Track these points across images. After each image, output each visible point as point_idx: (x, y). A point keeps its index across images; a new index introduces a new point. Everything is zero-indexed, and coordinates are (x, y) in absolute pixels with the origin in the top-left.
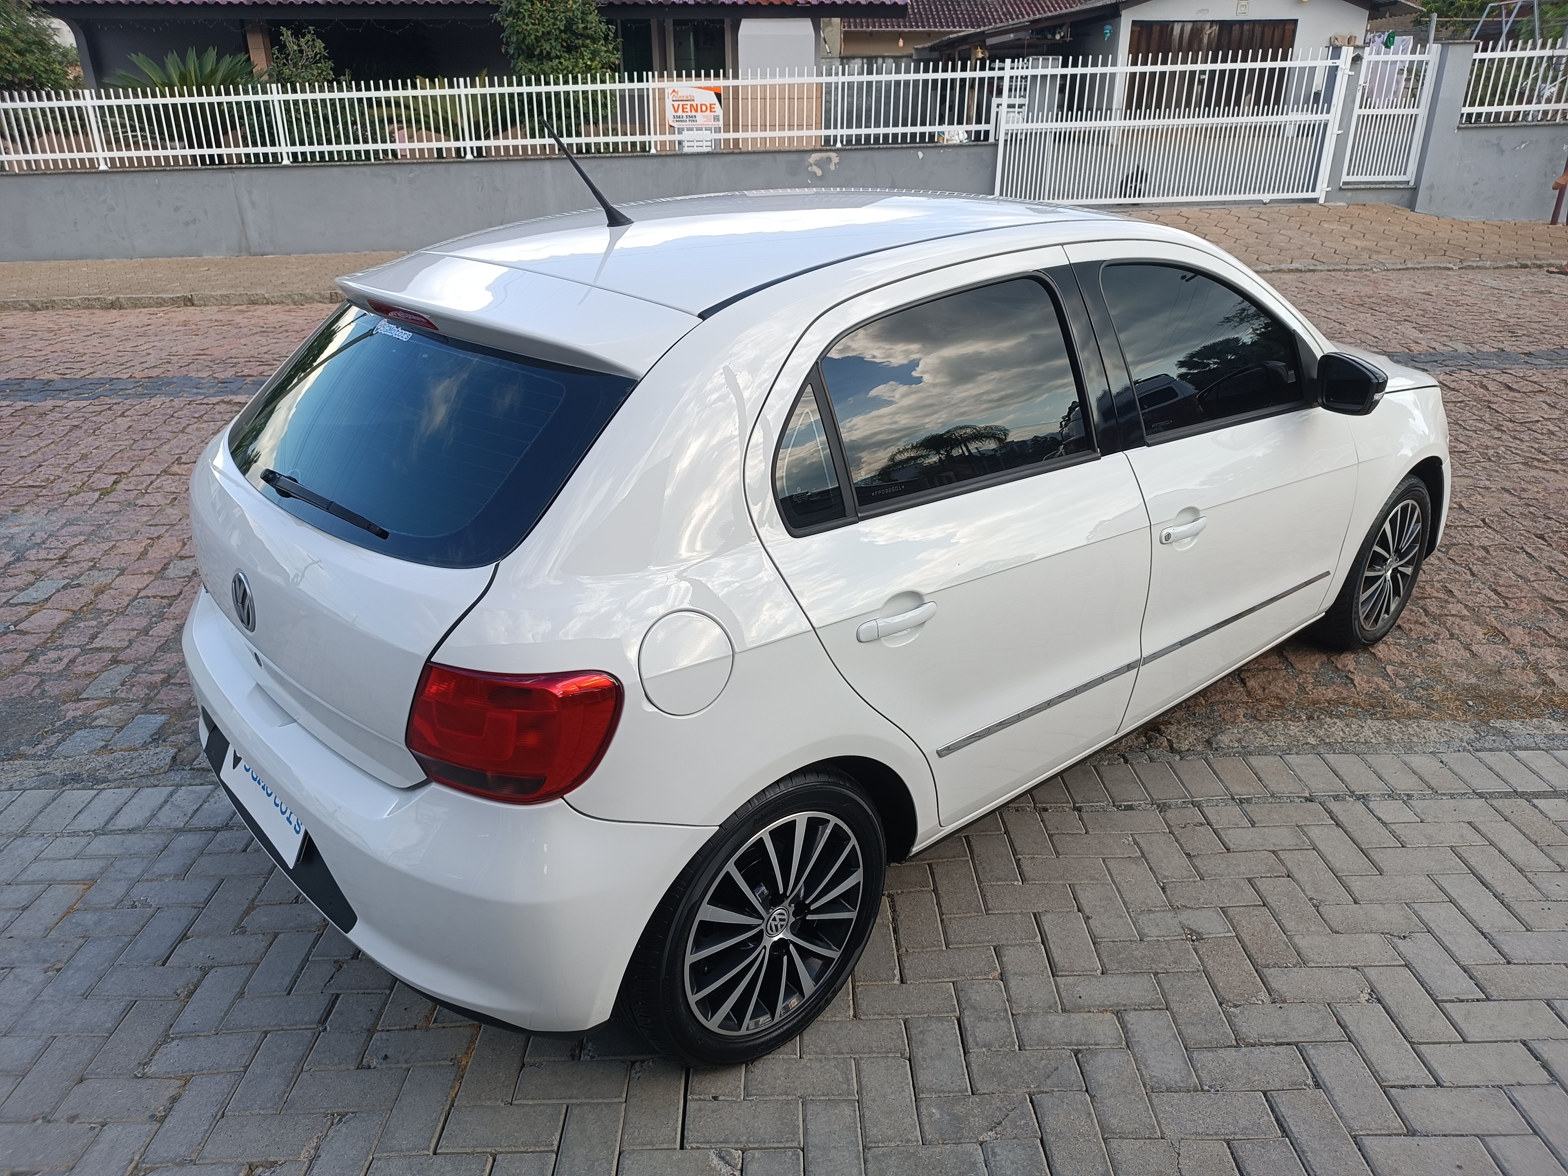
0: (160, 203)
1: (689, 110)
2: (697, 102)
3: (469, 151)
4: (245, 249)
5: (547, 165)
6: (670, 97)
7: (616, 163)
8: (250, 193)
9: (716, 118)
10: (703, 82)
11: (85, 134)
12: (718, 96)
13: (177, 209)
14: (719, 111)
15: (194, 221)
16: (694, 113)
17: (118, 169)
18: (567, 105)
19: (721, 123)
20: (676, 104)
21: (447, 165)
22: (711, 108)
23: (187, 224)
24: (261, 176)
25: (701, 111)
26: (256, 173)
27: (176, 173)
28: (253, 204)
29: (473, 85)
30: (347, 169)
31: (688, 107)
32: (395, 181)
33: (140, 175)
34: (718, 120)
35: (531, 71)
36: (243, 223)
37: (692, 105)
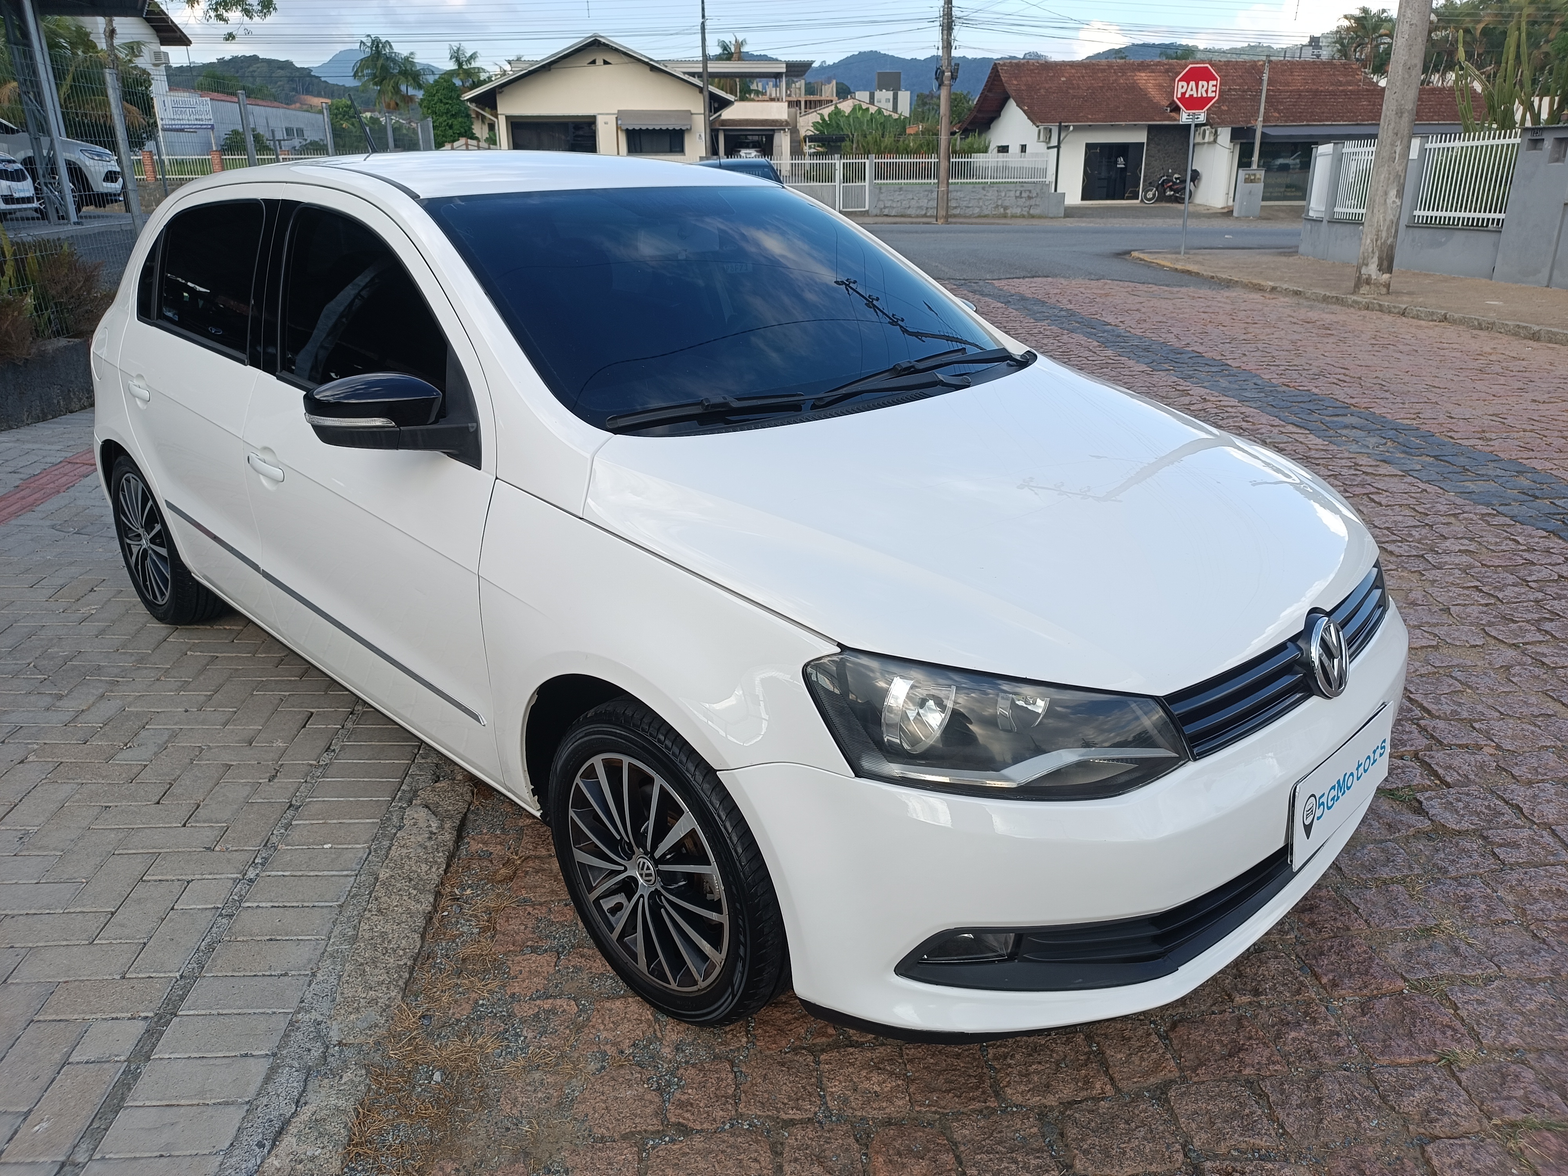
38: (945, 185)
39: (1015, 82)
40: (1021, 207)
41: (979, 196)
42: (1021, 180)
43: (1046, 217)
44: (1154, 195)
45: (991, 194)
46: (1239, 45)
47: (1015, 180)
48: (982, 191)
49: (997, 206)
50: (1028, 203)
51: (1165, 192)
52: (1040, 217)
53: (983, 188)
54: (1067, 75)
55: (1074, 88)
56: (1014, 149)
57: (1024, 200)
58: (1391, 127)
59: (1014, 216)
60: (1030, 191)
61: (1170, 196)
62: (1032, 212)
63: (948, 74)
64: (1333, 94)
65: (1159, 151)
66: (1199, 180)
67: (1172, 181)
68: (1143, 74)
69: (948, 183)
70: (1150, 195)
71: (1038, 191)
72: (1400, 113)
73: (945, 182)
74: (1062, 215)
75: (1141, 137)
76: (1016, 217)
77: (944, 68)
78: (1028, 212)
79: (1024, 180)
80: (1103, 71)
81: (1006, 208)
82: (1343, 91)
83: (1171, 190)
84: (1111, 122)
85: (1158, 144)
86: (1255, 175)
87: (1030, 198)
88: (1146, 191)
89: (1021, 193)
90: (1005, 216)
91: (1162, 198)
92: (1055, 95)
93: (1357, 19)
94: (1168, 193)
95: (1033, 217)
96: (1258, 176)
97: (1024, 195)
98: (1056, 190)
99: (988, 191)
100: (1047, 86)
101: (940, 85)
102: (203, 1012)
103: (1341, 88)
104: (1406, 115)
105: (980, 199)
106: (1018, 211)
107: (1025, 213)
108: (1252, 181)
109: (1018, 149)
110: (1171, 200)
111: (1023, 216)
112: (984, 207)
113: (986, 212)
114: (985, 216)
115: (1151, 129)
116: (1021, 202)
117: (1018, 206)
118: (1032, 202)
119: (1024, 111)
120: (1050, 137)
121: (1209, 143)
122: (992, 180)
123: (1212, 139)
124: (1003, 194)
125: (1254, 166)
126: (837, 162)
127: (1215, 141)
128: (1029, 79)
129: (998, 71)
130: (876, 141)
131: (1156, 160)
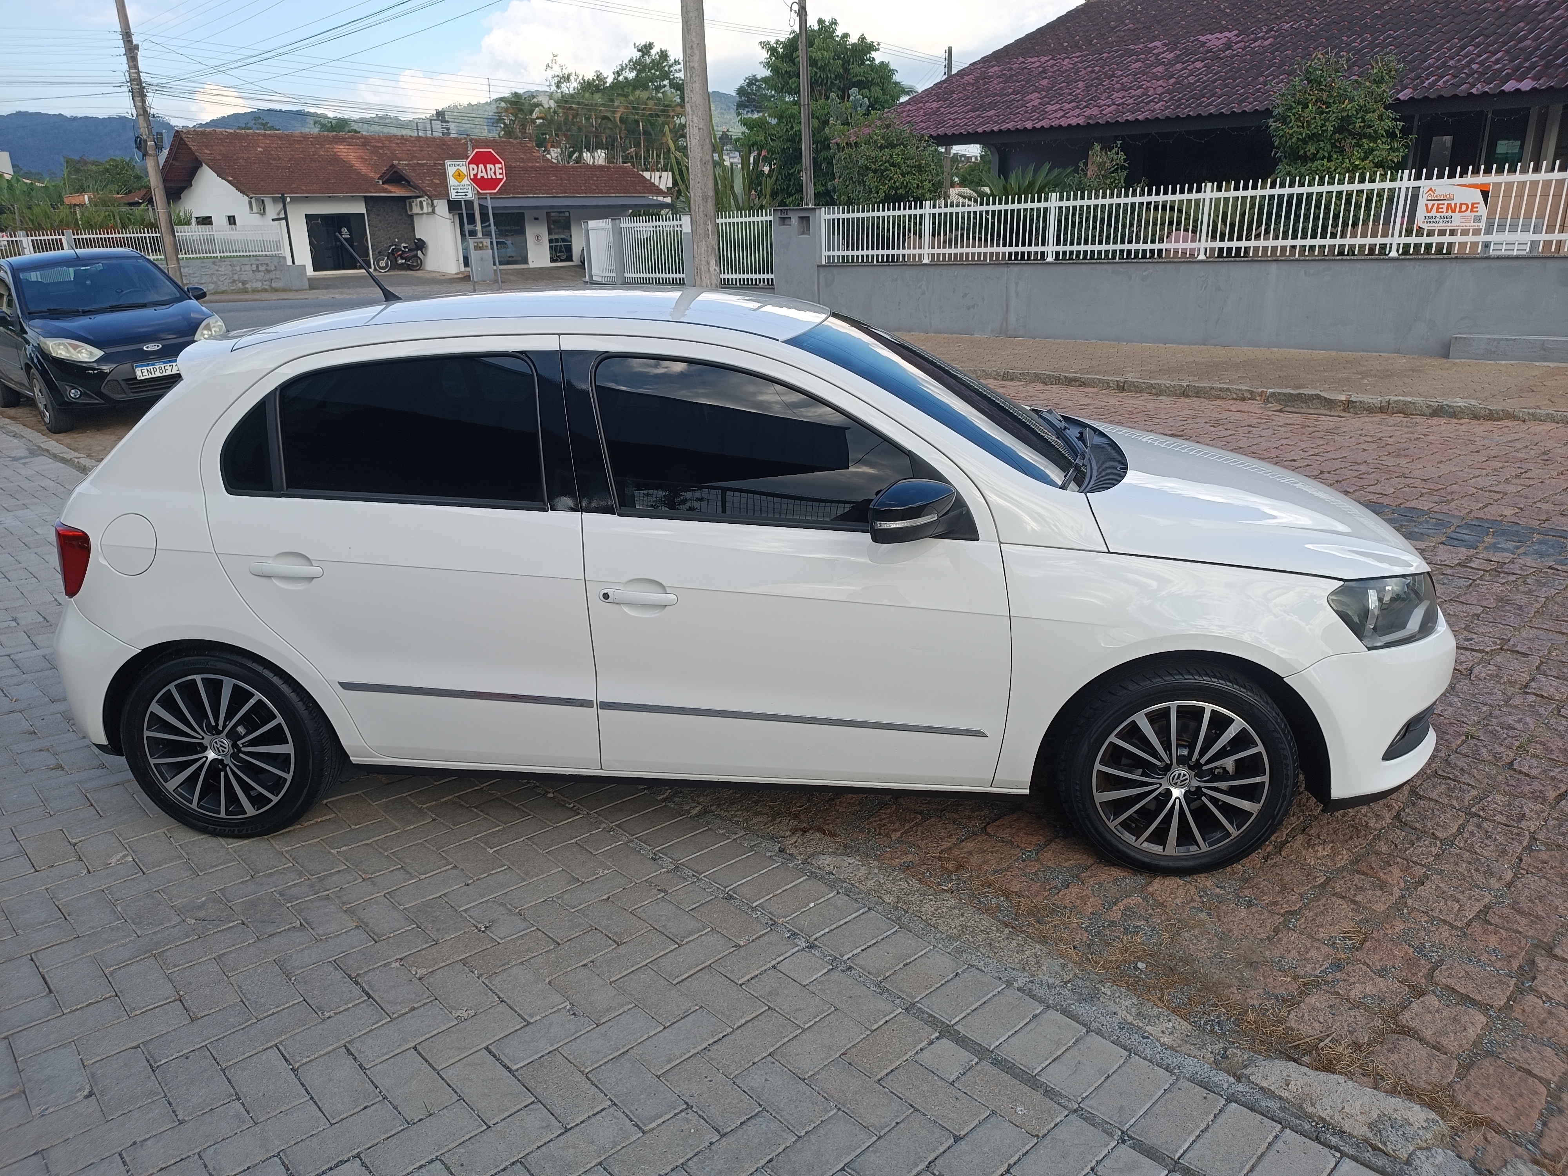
0: (954, 291)
1: (1444, 210)
2: (1457, 200)
3: (1202, 251)
4: (1004, 332)
5: (1274, 267)
6: (1425, 196)
7: (1346, 267)
8: (1017, 284)
9: (1478, 219)
10: (1469, 179)
11: (920, 237)
12: (1485, 194)
13: (965, 295)
14: (1483, 211)
15: (974, 307)
16: (1450, 213)
17: (937, 263)
18: (1318, 207)
19: (1483, 225)
20: (1430, 204)
21: (1177, 265)
22: (1473, 207)
23: (969, 308)
24: (1027, 271)
25: (1460, 211)
26: (1025, 268)
27: (971, 267)
28: (1017, 293)
29: (1219, 189)
30: (1093, 266)
31: (1445, 207)
32: (1130, 278)
33: (946, 267)
34: (1480, 221)
35: (1288, 173)
36: (1007, 310)
37: (1449, 205)
38: (175, 262)
39: (208, 152)
40: (261, 281)
41: (211, 272)
42: (255, 254)
43: (291, 290)
44: (387, 263)
45: (224, 269)
46: (368, 116)
47: (248, 254)
48: (213, 266)
49: (234, 281)
50: (267, 277)
51: (396, 261)
52: (284, 290)
53: (214, 263)
54: (263, 145)
55: (275, 159)
56: (219, 221)
57: (262, 274)
58: (701, 210)
59: (255, 291)
60: (267, 265)
61: (402, 264)
62: (274, 285)
63: (150, 143)
64: (525, 169)
65: (380, 221)
66: (426, 248)
67: (401, 250)
68: (341, 147)
69: (178, 259)
70: (383, 264)
71: (276, 264)
72: (705, 199)
73: (175, 258)
74: (307, 287)
75: (360, 208)
76: (258, 291)
77: (145, 137)
78: (270, 286)
79: (258, 253)
80: (300, 142)
81: (244, 283)
82: (532, 167)
83: (402, 258)
84: (328, 193)
85: (379, 215)
86: (482, 243)
87: (268, 271)
88: (377, 260)
89: (257, 267)
90: (245, 291)
91: (395, 266)
92: (257, 165)
93: (511, 103)
94: (400, 262)
95: (276, 290)
96: (485, 244)
97: (261, 268)
98: (293, 262)
99: (220, 266)
100: (245, 156)
101: (144, 155)
102: (963, 1015)
103: (530, 165)
104: (709, 200)
105: (213, 274)
106: (259, 285)
107: (266, 287)
108: (481, 249)
109: (225, 221)
110: (402, 267)
111: (266, 291)
112: (220, 283)
113: (224, 288)
114: (223, 292)
115: (367, 200)
116: (260, 275)
117: (257, 280)
118: (272, 275)
119: (229, 182)
120: (264, 208)
121: (428, 214)
122: (222, 255)
123: (430, 210)
124: (238, 268)
125: (480, 235)
126: (24, 240)
127: (433, 212)
128: (222, 148)
129: (182, 139)
130: (46, 213)
131: (380, 230)
